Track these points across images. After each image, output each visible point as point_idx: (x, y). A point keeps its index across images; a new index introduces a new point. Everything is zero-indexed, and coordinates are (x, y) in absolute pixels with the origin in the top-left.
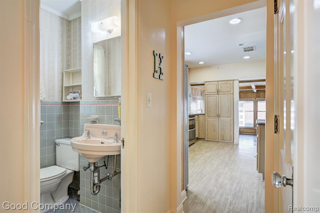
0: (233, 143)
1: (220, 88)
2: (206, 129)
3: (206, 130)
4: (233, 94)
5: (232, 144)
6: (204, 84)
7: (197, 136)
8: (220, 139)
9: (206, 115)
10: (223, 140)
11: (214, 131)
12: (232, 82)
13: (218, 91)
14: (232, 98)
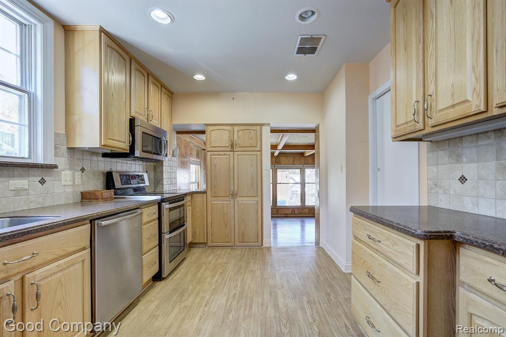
0: (262, 245)
1: (236, 138)
2: (209, 222)
3: (209, 225)
4: (261, 151)
5: (259, 249)
6: (203, 132)
7: (189, 239)
8: (237, 239)
9: (209, 193)
10: (242, 242)
11: (226, 225)
12: (259, 127)
13: (232, 146)
14: (259, 158)
